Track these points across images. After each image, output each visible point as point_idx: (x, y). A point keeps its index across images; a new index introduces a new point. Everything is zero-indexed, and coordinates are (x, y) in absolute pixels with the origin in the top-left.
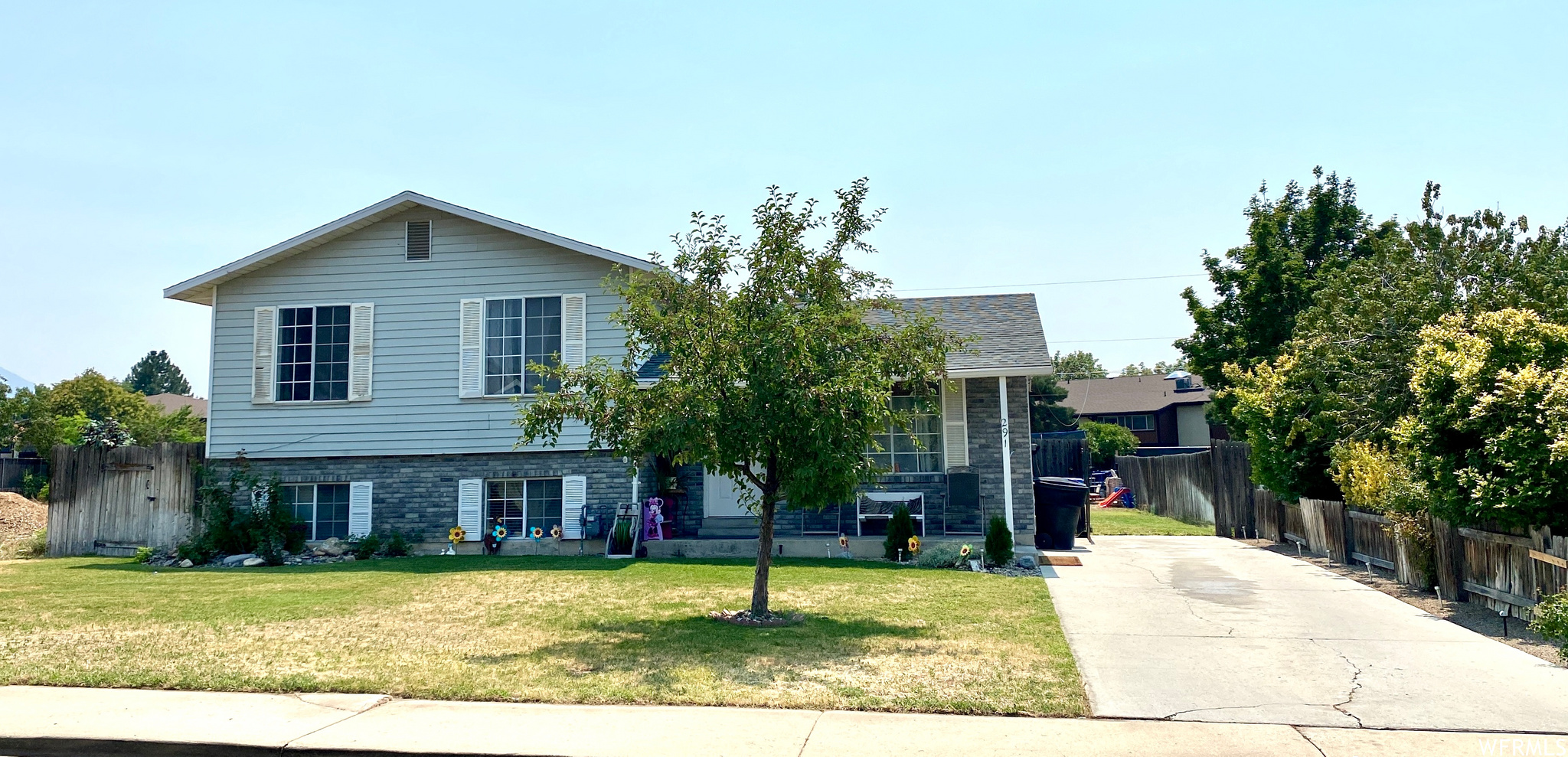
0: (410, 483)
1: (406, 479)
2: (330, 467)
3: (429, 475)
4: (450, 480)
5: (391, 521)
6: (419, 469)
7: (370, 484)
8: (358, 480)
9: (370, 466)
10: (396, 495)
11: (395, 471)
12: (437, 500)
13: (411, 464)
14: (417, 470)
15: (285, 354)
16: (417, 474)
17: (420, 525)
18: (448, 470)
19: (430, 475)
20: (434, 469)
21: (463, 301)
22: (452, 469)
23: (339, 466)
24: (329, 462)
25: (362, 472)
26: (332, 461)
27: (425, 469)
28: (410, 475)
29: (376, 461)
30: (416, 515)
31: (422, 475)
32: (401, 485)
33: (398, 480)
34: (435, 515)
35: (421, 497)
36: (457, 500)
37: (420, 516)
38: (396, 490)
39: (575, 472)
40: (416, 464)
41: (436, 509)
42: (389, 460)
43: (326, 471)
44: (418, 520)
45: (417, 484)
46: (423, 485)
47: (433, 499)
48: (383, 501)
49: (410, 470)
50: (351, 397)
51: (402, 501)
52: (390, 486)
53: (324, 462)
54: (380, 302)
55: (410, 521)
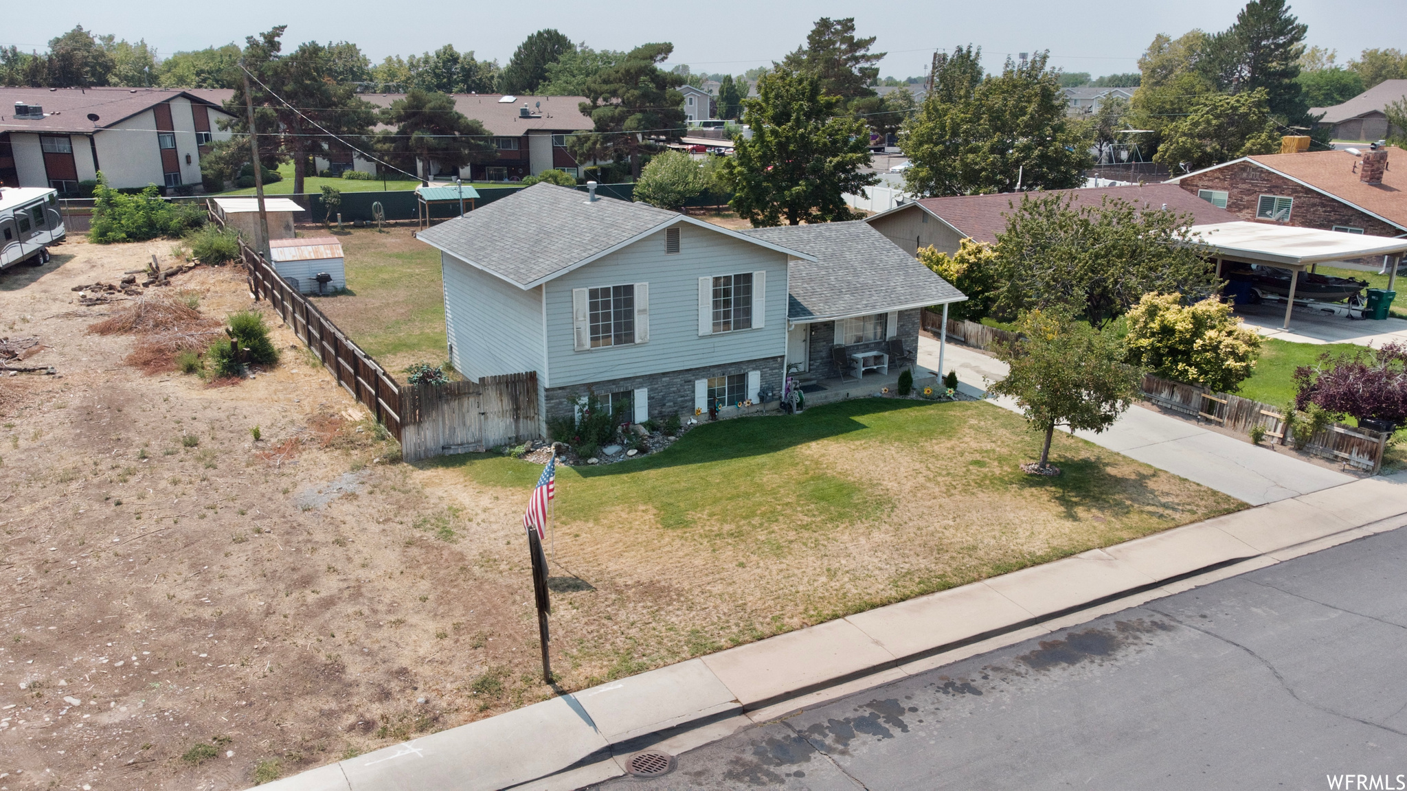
0: (668, 385)
1: (665, 386)
2: (621, 383)
3: (678, 380)
4: (690, 381)
5: (658, 408)
7: (646, 390)
8: (638, 388)
9: (645, 380)
10: (660, 394)
11: (660, 382)
12: (683, 393)
13: (668, 377)
14: (671, 379)
15: (594, 318)
16: (671, 382)
18: (689, 377)
19: (680, 381)
20: (682, 378)
21: (700, 278)
22: (691, 377)
23: (627, 383)
24: (620, 381)
25: (640, 383)
26: (622, 380)
27: (676, 377)
28: (668, 383)
29: (649, 377)
30: (671, 404)
31: (674, 382)
32: (663, 388)
33: (661, 385)
34: (682, 401)
35: (674, 393)
36: (694, 392)
37: (674, 404)
38: (660, 391)
39: (754, 369)
40: (671, 377)
41: (683, 399)
42: (656, 376)
43: (619, 386)
44: (674, 406)
45: (672, 387)
46: (675, 386)
47: (681, 393)
48: (653, 398)
49: (667, 380)
50: (637, 341)
51: (664, 397)
52: (657, 390)
54: (653, 281)
55: (669, 408)
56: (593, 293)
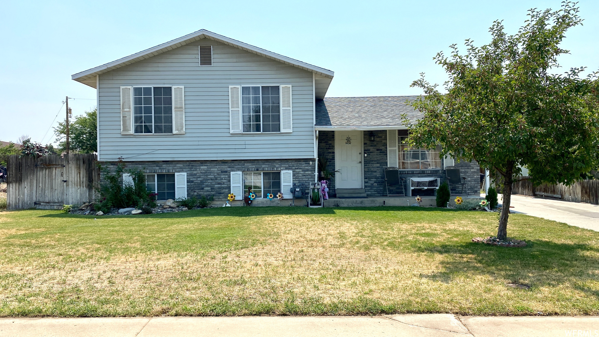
0: (206, 173)
1: (204, 172)
2: (163, 165)
4: (226, 172)
5: (197, 191)
6: (210, 167)
7: (185, 174)
8: (179, 172)
9: (185, 165)
10: (199, 179)
11: (198, 168)
12: (219, 181)
13: (206, 164)
14: (208, 167)
15: (138, 110)
16: (209, 169)
17: (212, 193)
18: (225, 167)
19: (216, 169)
20: (217, 167)
21: (230, 87)
22: (226, 167)
23: (168, 165)
24: (163, 163)
25: (181, 168)
26: (165, 163)
27: (213, 167)
28: (206, 169)
29: (188, 163)
30: (209, 188)
31: (212, 169)
32: (201, 174)
33: (199, 172)
34: (219, 188)
35: (211, 180)
36: (230, 181)
37: (211, 189)
38: (198, 176)
39: (287, 169)
40: (208, 165)
41: (219, 186)
42: (194, 162)
43: (161, 168)
44: (210, 190)
45: (209, 174)
46: (212, 174)
47: (218, 181)
48: (192, 182)
49: (206, 167)
50: (174, 132)
51: (202, 182)
52: (195, 175)
53: (161, 163)
54: (187, 85)
55: (206, 191)
56: (137, 91)
